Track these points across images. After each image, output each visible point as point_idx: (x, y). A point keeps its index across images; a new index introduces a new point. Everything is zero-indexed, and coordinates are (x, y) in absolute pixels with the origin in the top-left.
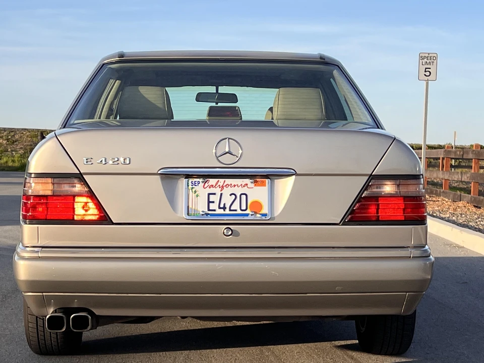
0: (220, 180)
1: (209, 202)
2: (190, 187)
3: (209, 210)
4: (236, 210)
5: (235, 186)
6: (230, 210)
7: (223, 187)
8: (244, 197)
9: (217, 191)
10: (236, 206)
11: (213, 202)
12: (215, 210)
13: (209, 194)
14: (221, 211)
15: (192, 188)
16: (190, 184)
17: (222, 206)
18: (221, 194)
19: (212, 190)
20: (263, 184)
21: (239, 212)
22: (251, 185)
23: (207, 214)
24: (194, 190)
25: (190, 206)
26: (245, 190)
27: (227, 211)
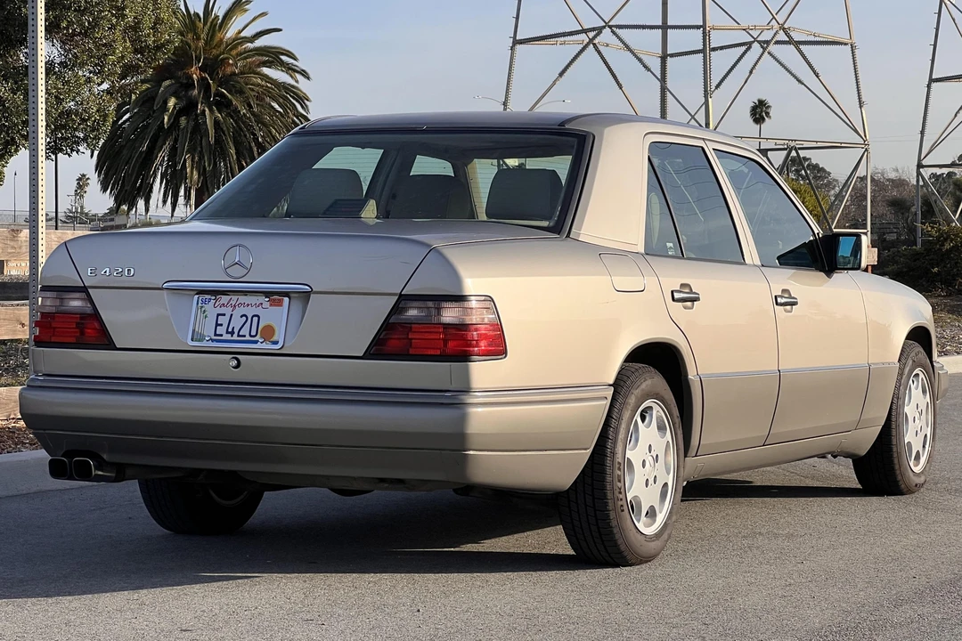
0: (233, 297)
1: (217, 325)
2: (200, 305)
3: (216, 335)
4: (244, 336)
5: (248, 305)
6: (239, 336)
7: (235, 306)
8: (255, 319)
9: (228, 311)
10: (245, 331)
11: (221, 325)
12: (222, 335)
13: (218, 315)
14: (228, 337)
15: (202, 307)
16: (200, 301)
17: (230, 330)
18: (232, 315)
19: (222, 310)
20: (280, 304)
21: (248, 338)
22: (266, 305)
23: (213, 340)
24: (203, 309)
25: (197, 330)
26: (258, 311)
27: (235, 337)
